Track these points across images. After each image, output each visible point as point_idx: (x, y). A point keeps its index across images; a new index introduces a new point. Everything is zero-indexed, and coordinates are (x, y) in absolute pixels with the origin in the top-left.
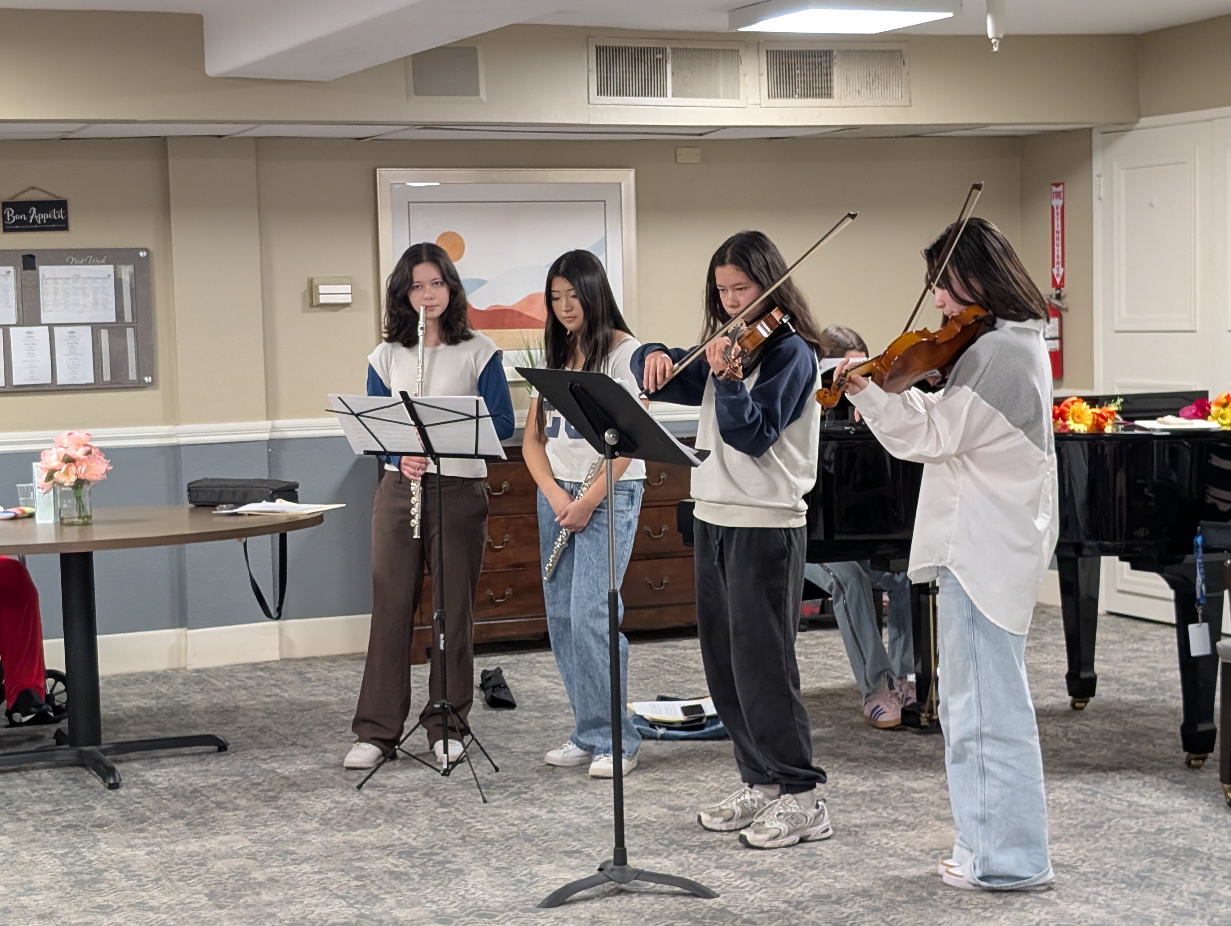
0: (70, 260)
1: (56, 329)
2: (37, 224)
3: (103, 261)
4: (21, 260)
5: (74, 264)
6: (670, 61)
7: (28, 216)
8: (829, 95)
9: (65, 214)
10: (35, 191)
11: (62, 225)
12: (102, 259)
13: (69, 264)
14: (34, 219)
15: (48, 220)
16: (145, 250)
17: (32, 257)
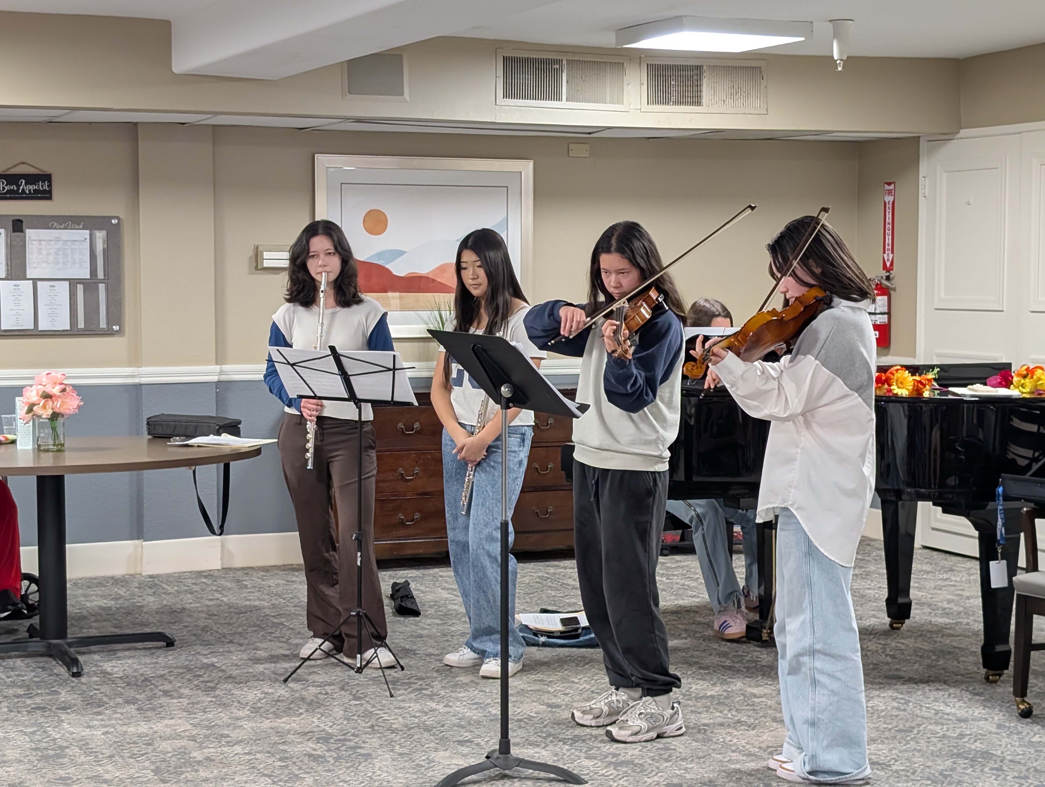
0: (53, 225)
1: (39, 283)
2: (26, 194)
3: (81, 227)
4: (11, 223)
5: (55, 228)
6: (565, 71)
7: (18, 186)
8: (699, 103)
9: (50, 186)
10: (25, 165)
11: (47, 195)
12: (79, 225)
13: (52, 228)
14: (23, 189)
15: (34, 190)
16: (118, 218)
17: (21, 221)
